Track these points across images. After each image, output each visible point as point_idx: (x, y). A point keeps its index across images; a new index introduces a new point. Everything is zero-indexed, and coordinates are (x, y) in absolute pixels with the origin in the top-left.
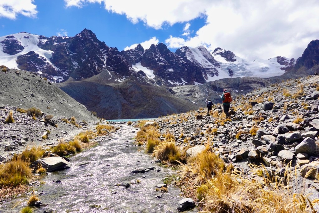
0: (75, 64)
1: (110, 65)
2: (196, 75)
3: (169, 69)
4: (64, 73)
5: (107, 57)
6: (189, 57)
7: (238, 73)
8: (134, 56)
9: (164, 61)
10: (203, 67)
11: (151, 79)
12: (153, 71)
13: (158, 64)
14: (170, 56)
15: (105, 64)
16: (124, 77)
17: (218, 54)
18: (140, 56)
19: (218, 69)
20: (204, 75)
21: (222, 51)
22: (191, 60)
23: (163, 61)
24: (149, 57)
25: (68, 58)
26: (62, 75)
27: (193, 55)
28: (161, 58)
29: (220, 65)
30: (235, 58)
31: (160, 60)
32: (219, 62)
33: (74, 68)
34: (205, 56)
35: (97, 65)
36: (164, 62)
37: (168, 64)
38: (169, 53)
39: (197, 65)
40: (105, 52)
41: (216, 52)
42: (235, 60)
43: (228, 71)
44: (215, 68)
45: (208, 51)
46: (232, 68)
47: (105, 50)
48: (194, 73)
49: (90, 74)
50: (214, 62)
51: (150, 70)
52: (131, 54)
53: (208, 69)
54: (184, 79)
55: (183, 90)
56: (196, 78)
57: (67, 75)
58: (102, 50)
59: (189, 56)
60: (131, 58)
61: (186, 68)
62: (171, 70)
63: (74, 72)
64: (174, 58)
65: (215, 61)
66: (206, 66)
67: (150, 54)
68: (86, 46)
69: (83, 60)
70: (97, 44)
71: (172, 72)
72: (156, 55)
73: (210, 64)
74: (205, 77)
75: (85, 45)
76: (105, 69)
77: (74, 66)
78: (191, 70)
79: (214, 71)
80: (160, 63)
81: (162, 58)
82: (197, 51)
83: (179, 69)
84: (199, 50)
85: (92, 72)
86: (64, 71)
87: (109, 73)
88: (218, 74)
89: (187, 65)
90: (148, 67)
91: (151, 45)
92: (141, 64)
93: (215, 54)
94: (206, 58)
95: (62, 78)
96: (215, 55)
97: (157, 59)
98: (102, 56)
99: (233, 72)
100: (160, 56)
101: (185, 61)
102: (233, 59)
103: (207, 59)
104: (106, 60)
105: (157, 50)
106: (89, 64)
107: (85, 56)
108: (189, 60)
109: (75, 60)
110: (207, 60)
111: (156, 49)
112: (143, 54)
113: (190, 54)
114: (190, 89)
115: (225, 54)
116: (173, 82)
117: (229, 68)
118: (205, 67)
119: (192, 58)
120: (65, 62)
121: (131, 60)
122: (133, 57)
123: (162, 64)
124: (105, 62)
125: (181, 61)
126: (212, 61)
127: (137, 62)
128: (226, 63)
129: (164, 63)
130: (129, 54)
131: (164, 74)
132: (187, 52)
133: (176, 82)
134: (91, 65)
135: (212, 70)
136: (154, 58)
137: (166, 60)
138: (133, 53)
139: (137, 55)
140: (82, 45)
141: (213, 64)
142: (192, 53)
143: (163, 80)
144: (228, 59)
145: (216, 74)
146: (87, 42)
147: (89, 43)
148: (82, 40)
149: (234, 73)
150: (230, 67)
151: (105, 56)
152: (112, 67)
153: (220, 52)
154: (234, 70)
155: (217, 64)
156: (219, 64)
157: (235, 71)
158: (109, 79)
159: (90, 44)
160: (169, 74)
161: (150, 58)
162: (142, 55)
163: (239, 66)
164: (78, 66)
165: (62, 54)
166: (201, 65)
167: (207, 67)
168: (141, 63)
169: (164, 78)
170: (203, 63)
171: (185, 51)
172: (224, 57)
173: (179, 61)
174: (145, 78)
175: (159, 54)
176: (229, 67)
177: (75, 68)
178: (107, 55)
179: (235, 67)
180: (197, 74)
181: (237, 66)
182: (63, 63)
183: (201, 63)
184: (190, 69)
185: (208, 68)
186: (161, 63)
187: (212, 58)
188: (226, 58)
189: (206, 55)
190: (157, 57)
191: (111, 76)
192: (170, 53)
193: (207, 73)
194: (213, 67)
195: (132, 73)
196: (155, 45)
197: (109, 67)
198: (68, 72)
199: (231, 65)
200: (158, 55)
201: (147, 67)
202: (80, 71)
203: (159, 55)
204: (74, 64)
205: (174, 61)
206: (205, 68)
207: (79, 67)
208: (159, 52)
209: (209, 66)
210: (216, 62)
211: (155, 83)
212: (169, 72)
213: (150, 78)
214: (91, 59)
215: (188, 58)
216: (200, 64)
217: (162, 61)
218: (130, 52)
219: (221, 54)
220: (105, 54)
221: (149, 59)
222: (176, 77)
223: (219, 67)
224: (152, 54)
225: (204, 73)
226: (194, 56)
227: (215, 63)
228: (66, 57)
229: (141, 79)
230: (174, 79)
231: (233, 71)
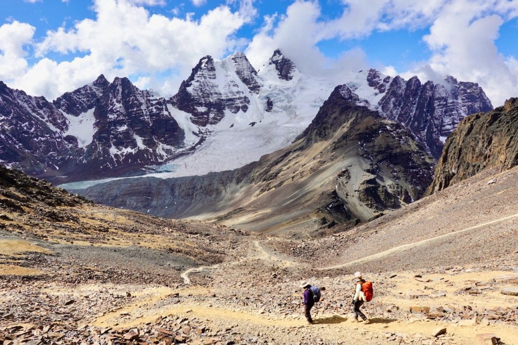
7: (278, 107)
10: (219, 98)
19: (252, 97)
21: (278, 59)
27: (214, 75)
43: (266, 101)
44: (246, 97)
46: (273, 96)
50: (250, 84)
53: (231, 100)
65: (253, 82)
79: (242, 103)
84: (233, 61)
88: (247, 108)
103: (241, 78)
110: (238, 81)
113: (206, 74)
115: (280, 66)
117: (270, 96)
126: (249, 81)
135: (238, 101)
141: (249, 88)
144: (282, 76)
145: (242, 108)
149: (274, 105)
150: (271, 94)
154: (276, 100)
155: (256, 88)
156: (259, 87)
157: (277, 102)
163: (286, 92)
166: (216, 95)
167: (230, 97)
170: (227, 88)
172: (278, 70)
176: (269, 94)
179: (278, 94)
181: (283, 92)
183: (222, 91)
189: (241, 72)
193: (226, 108)
199: (273, 92)
206: (226, 98)
210: (255, 83)
223: (258, 94)
226: (217, 75)
227: (252, 86)
231: (273, 102)
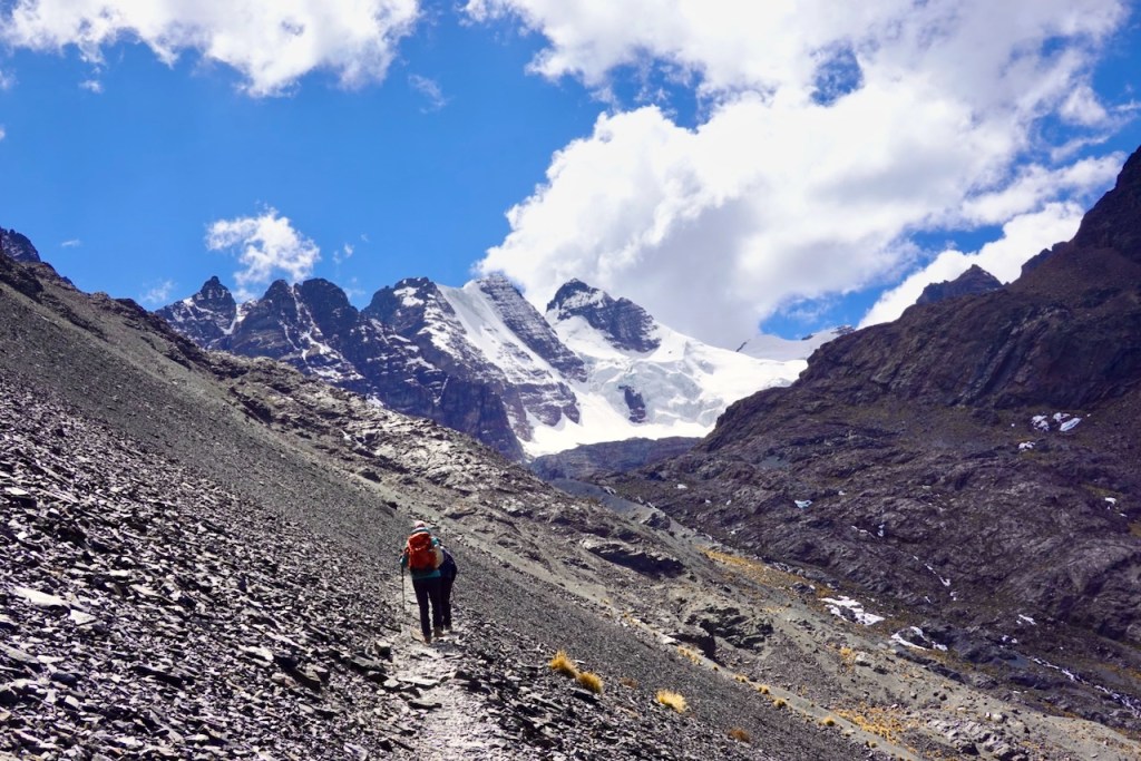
6: (443, 335)
7: (664, 408)
9: (339, 361)
10: (506, 380)
14: (366, 339)
17: (575, 312)
18: (222, 333)
19: (574, 387)
21: (592, 301)
22: (452, 352)
23: (334, 361)
24: (266, 342)
27: (460, 324)
28: (324, 349)
29: (585, 367)
30: (653, 336)
31: (318, 360)
32: (581, 354)
34: (513, 325)
36: (339, 365)
37: (359, 377)
38: (360, 324)
39: (481, 370)
41: (567, 302)
42: (654, 345)
43: (622, 395)
44: (561, 385)
45: (527, 303)
46: (638, 382)
48: (473, 416)
50: (556, 356)
52: (181, 325)
53: (529, 388)
59: (440, 329)
61: (438, 393)
64: (382, 347)
65: (561, 351)
66: (522, 376)
67: (269, 327)
72: (298, 336)
73: (538, 362)
74: (516, 427)
78: (458, 401)
79: (559, 399)
80: (322, 374)
81: (328, 349)
82: (476, 304)
83: (405, 399)
84: (486, 296)
88: (577, 412)
89: (441, 377)
93: (563, 311)
94: (520, 337)
96: (562, 317)
97: (305, 352)
99: (645, 401)
100: (318, 339)
101: (429, 362)
102: (644, 338)
103: (524, 340)
105: (302, 311)
108: (444, 353)
110: (523, 347)
111: (299, 306)
112: (233, 327)
113: (445, 316)
115: (606, 316)
117: (628, 383)
118: (519, 379)
119: (457, 341)
123: (332, 373)
125: (413, 361)
126: (550, 348)
128: (611, 361)
129: (338, 370)
135: (547, 395)
136: (292, 349)
137: (344, 357)
138: (188, 324)
139: (208, 330)
141: (555, 365)
142: (453, 314)
144: (622, 340)
145: (567, 413)
149: (649, 406)
150: (632, 377)
153: (583, 304)
154: (650, 392)
155: (572, 366)
156: (581, 363)
157: (654, 396)
161: (274, 349)
162: (228, 332)
163: (670, 372)
166: (496, 372)
167: (527, 381)
170: (506, 358)
172: (602, 327)
173: (403, 359)
175: (314, 331)
176: (624, 377)
179: (652, 377)
180: (483, 417)
181: (664, 374)
183: (498, 363)
184: (454, 397)
185: (532, 382)
186: (324, 370)
187: (549, 334)
188: (611, 332)
189: (521, 323)
190: (305, 344)
192: (363, 328)
193: (525, 409)
194: (555, 378)
196: (292, 284)
199: (634, 371)
200: (306, 335)
203: (313, 336)
205: (382, 362)
206: (517, 383)
208: (312, 322)
209: (537, 373)
210: (567, 353)
215: (440, 341)
216: (495, 368)
217: (328, 360)
218: (172, 318)
219: (589, 313)
221: (265, 351)
223: (583, 380)
224: (282, 331)
225: (512, 407)
227: (561, 359)
231: (645, 397)
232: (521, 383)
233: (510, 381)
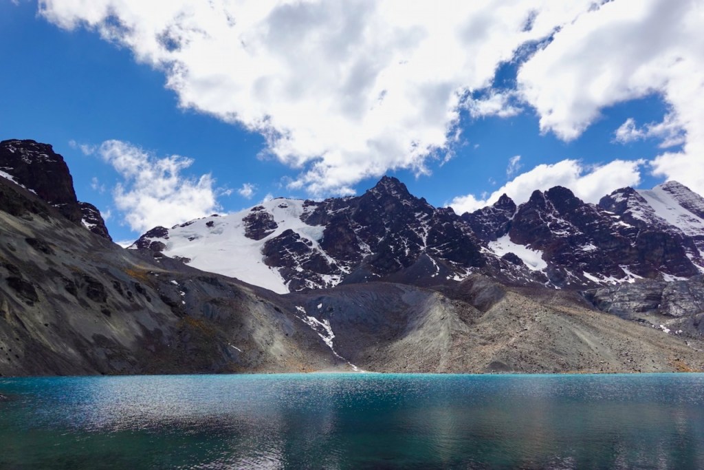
0: (365, 247)
1: (437, 245)
2: (666, 256)
3: (583, 245)
4: (342, 269)
5: (430, 228)
6: (640, 212)
8: (493, 222)
9: (569, 226)
10: (683, 234)
11: (536, 271)
12: (540, 253)
13: (552, 236)
14: (585, 213)
15: (425, 244)
16: (468, 269)
18: (508, 219)
20: (690, 256)
22: (645, 220)
23: (566, 227)
24: (528, 221)
25: (350, 236)
26: (338, 274)
27: (650, 207)
28: (559, 221)
31: (557, 227)
33: (362, 257)
34: (685, 205)
35: (408, 247)
36: (568, 228)
37: (581, 233)
38: (581, 206)
39: (665, 229)
40: (425, 219)
45: (693, 193)
47: (426, 215)
48: (659, 251)
49: (394, 267)
51: (533, 250)
52: (486, 217)
53: (700, 237)
54: (631, 269)
55: (629, 296)
56: (665, 263)
57: (348, 272)
58: (420, 214)
59: (638, 210)
60: (487, 228)
61: (634, 240)
62: (590, 247)
63: (361, 265)
64: (596, 217)
66: (695, 231)
67: (531, 213)
68: (386, 209)
69: (381, 239)
70: (409, 203)
71: (593, 253)
72: (545, 216)
74: (693, 259)
75: (383, 207)
76: (424, 253)
77: (363, 252)
78: (647, 243)
80: (558, 233)
81: (562, 221)
82: (659, 197)
83: (611, 244)
84: (666, 192)
85: (397, 263)
86: (344, 264)
87: (434, 263)
89: (635, 231)
90: (528, 245)
91: (532, 193)
92: (510, 238)
94: (691, 211)
95: (339, 278)
97: (549, 224)
98: (419, 228)
100: (557, 216)
101: (627, 223)
103: (694, 213)
104: (427, 235)
105: (548, 203)
106: (391, 247)
107: (385, 230)
108: (639, 220)
109: (364, 240)
110: (693, 217)
111: (546, 201)
112: (514, 216)
113: (641, 204)
114: (650, 292)
116: (598, 276)
118: (692, 233)
119: (649, 214)
120: (345, 246)
121: (486, 232)
122: (491, 223)
123: (564, 233)
124: (424, 240)
125: (616, 224)
127: (500, 234)
129: (568, 231)
130: (480, 218)
131: (572, 258)
132: (630, 201)
133: (608, 276)
134: (397, 247)
136: (542, 222)
137: (572, 224)
138: (490, 216)
139: (501, 218)
140: (379, 209)
142: (646, 202)
143: (569, 273)
146: (389, 201)
147: (391, 203)
148: (378, 198)
151: (425, 226)
152: (440, 248)
158: (433, 276)
159: (394, 205)
160: (586, 257)
161: (533, 223)
162: (510, 219)
164: (369, 253)
165: (340, 229)
166: (676, 230)
167: (698, 234)
168: (510, 235)
169: (570, 269)
170: (683, 223)
171: (626, 199)
173: (611, 223)
174: (521, 270)
175: (555, 212)
177: (365, 255)
178: (429, 224)
180: (666, 252)
182: (341, 247)
183: (676, 225)
184: (644, 241)
185: (702, 234)
186: (561, 232)
189: (691, 204)
190: (550, 219)
191: (438, 268)
192: (583, 208)
193: (698, 249)
195: (487, 259)
196: (543, 191)
197: (435, 248)
198: (351, 265)
200: (551, 215)
201: (525, 245)
202: (373, 263)
203: (554, 215)
204: (362, 248)
205: (595, 225)
206: (691, 235)
207: (373, 254)
208: (554, 208)
211: (547, 281)
212: (583, 252)
213: (534, 269)
214: (396, 236)
215: (637, 215)
216: (675, 228)
217: (562, 226)
218: (482, 214)
220: (426, 222)
221: (528, 225)
222: (606, 263)
224: (537, 214)
225: (689, 249)
226: (654, 207)
228: (348, 237)
229: (510, 274)
230: (600, 270)
232: (694, 235)
233: (686, 234)
